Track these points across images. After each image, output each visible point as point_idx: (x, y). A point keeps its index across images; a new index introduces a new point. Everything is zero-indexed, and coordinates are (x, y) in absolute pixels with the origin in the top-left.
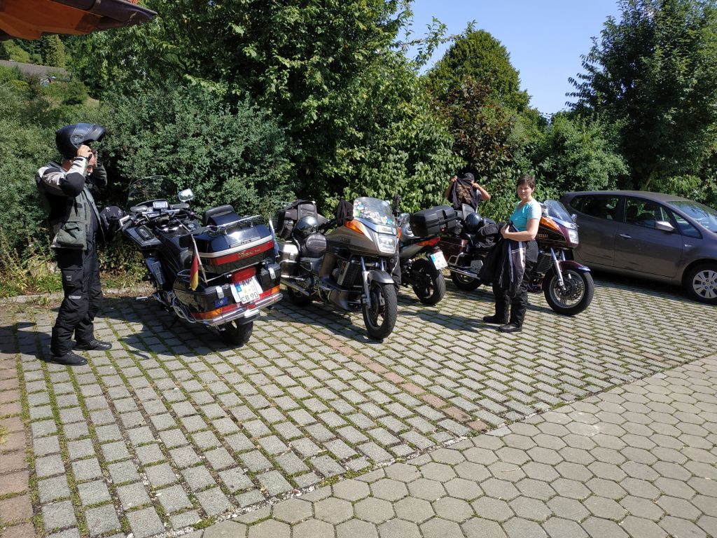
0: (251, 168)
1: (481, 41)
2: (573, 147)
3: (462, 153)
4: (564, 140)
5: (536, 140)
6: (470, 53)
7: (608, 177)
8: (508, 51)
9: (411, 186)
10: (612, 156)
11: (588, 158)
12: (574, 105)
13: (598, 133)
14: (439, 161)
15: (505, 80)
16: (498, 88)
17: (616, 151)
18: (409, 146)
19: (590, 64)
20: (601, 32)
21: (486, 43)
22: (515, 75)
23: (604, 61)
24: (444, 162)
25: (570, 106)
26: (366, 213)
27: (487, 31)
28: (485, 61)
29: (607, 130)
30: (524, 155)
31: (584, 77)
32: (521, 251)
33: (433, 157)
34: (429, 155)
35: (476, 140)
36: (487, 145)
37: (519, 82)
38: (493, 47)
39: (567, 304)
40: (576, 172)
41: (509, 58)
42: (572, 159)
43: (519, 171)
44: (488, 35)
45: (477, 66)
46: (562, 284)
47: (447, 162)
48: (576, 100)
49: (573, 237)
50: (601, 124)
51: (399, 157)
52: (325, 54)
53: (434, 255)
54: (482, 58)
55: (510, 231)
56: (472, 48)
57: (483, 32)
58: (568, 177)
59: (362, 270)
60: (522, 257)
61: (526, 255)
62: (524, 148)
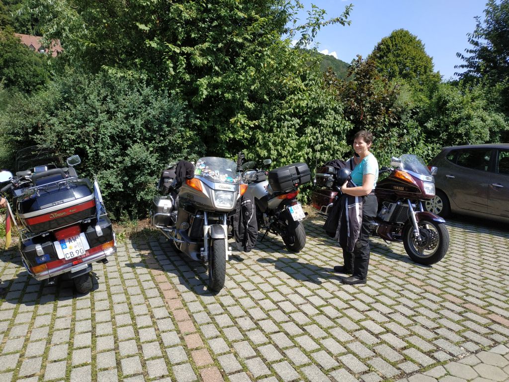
0: (152, 136)
1: (401, 37)
2: (454, 108)
3: (352, 118)
4: (446, 102)
5: (422, 105)
6: (393, 46)
7: (489, 133)
8: (423, 43)
9: (300, 147)
10: (494, 115)
11: (469, 117)
12: (461, 75)
13: (480, 95)
14: (327, 125)
15: (421, 65)
16: (415, 71)
17: (497, 110)
18: (301, 114)
19: (476, 40)
20: (484, 11)
21: (406, 39)
22: (429, 60)
23: (488, 35)
24: (332, 126)
25: (458, 75)
26: (206, 171)
27: (405, 29)
28: (405, 51)
29: (489, 92)
30: (411, 117)
31: (471, 51)
32: (357, 205)
33: (322, 121)
34: (318, 120)
35: (364, 106)
36: (374, 110)
37: (433, 66)
38: (411, 41)
39: (425, 253)
40: (457, 130)
41: (424, 48)
42: (453, 119)
43: (405, 131)
44: (407, 32)
45: (398, 56)
46: (417, 234)
47: (334, 125)
48: (464, 70)
49: (429, 189)
50: (483, 87)
51: (292, 123)
52: (215, 41)
53: (292, 207)
54: (402, 50)
55: (348, 186)
56: (394, 43)
57: (403, 31)
58: (450, 135)
59: (204, 224)
60: (358, 212)
61: (363, 210)
62: (411, 112)
